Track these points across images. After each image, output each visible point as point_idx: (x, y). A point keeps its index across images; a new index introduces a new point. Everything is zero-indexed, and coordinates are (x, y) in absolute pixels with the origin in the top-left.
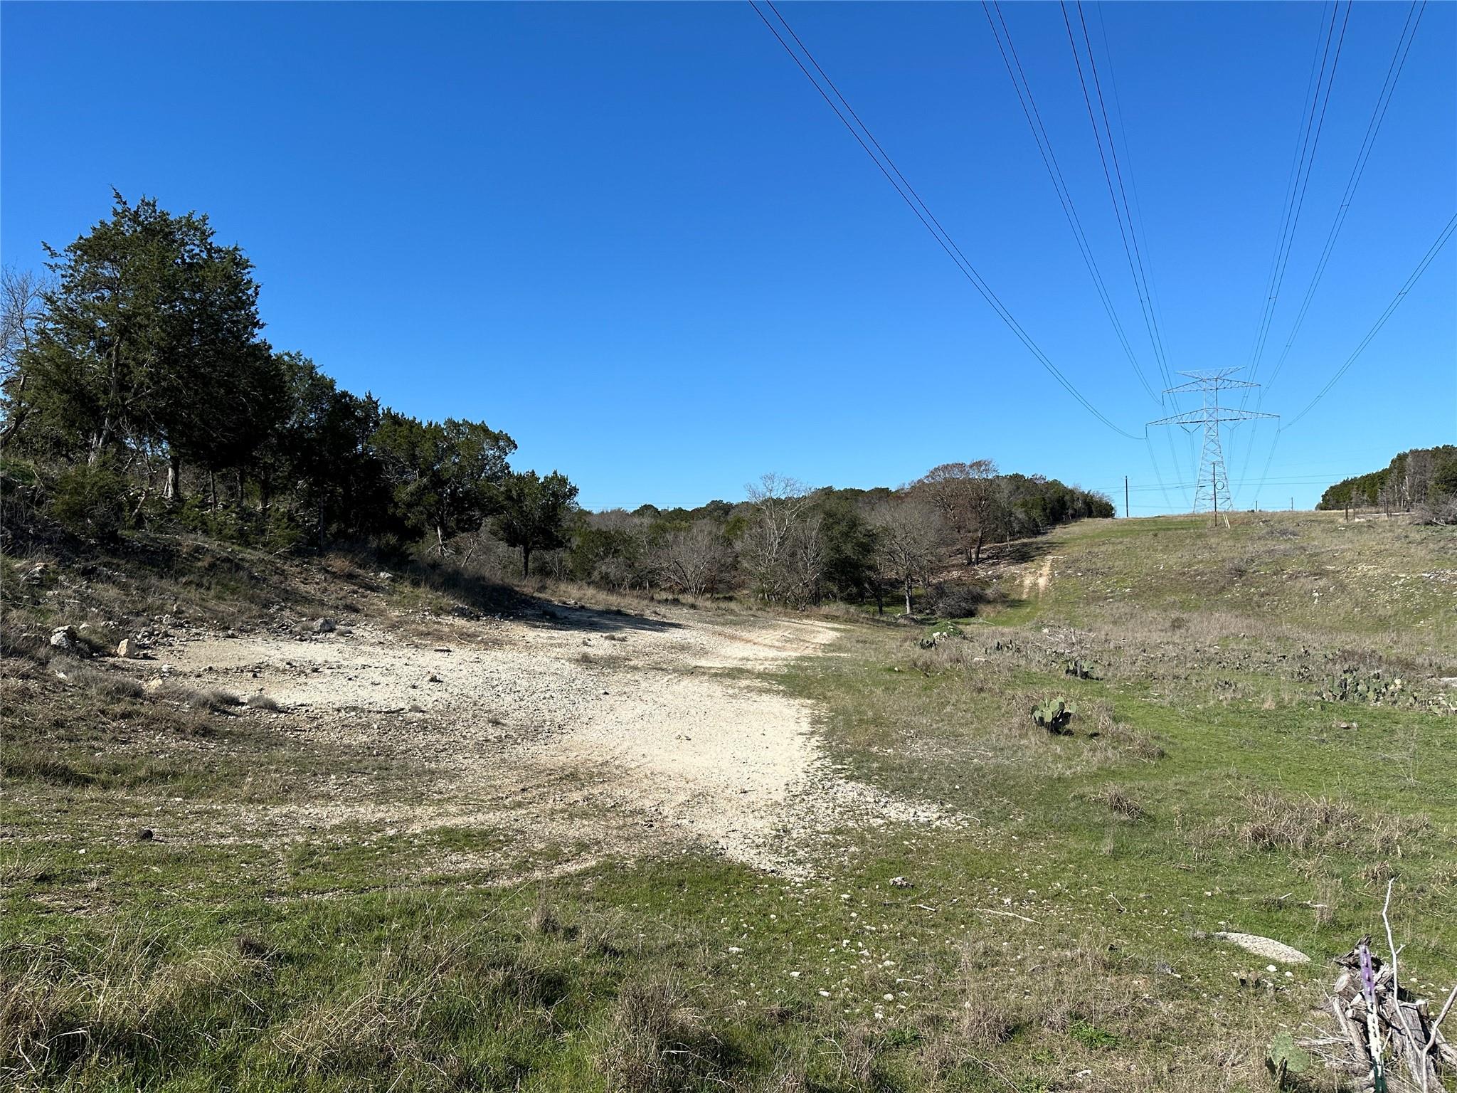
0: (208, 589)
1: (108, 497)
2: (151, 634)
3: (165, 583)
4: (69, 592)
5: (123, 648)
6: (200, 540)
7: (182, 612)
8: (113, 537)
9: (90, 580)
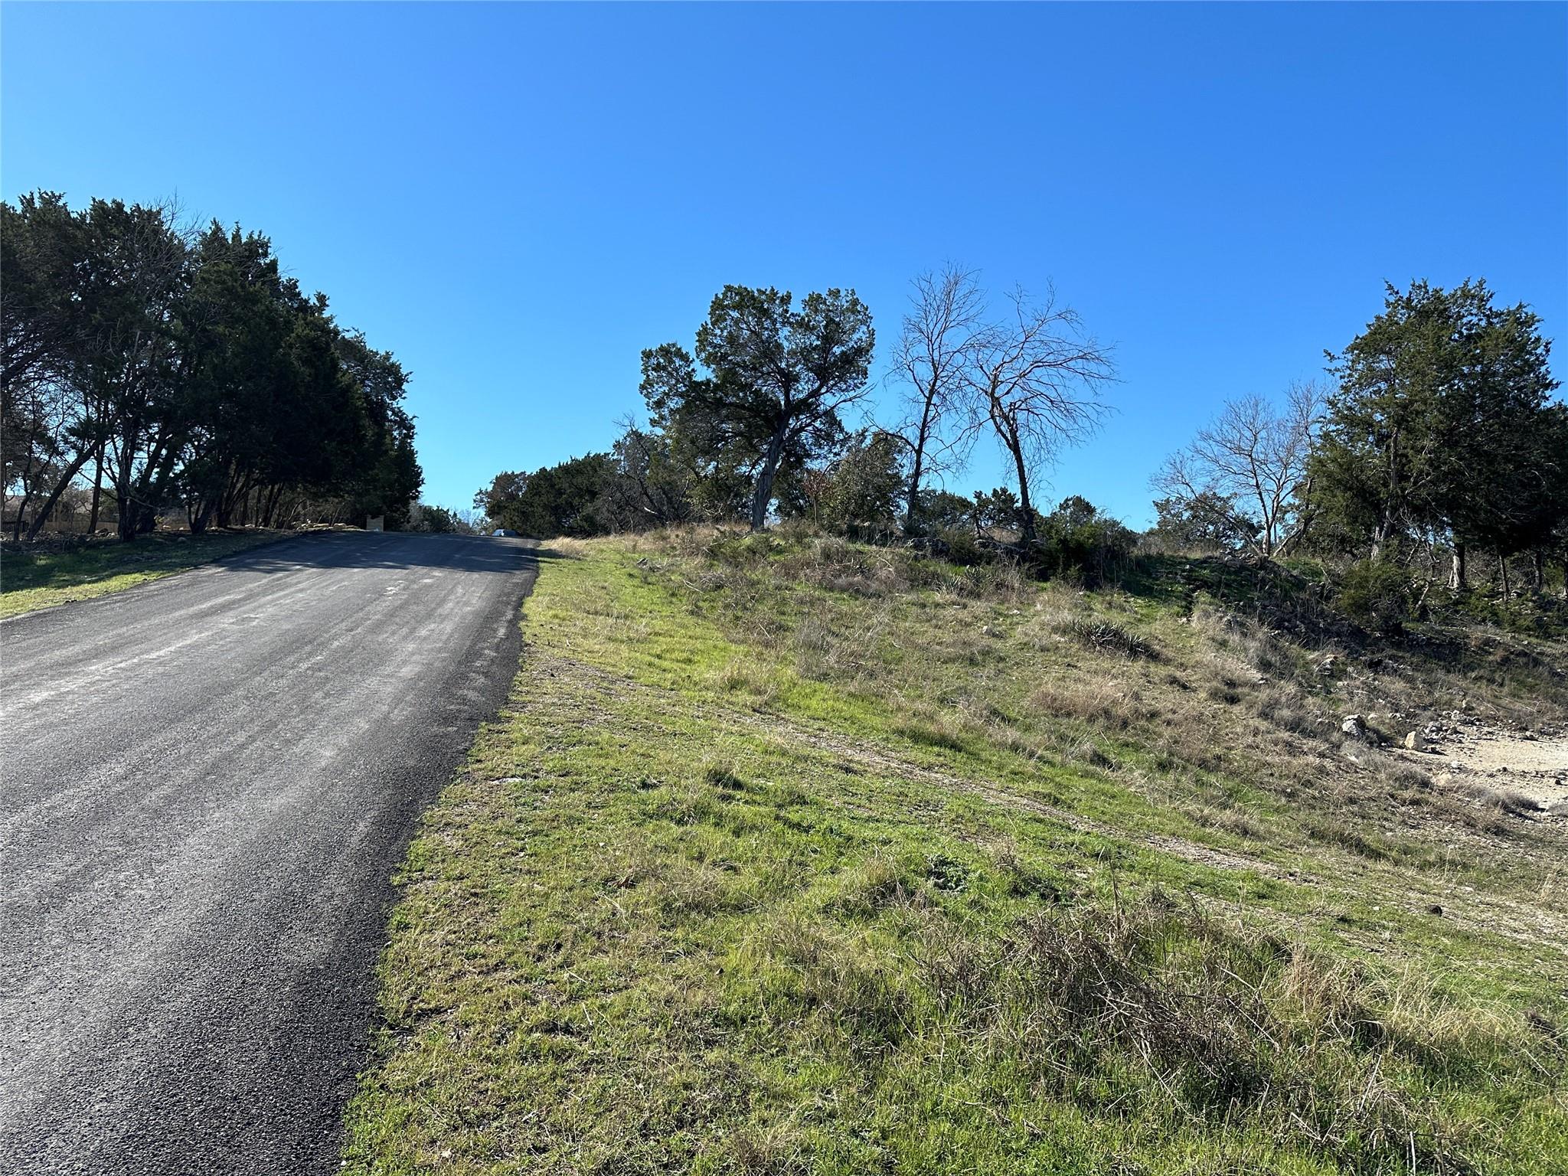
0: (1502, 685)
1: (1390, 590)
2: (1439, 730)
3: (1452, 677)
4: (1358, 683)
5: (1410, 740)
6: (1491, 631)
7: (1473, 709)
8: (1398, 629)
9: (1376, 672)
